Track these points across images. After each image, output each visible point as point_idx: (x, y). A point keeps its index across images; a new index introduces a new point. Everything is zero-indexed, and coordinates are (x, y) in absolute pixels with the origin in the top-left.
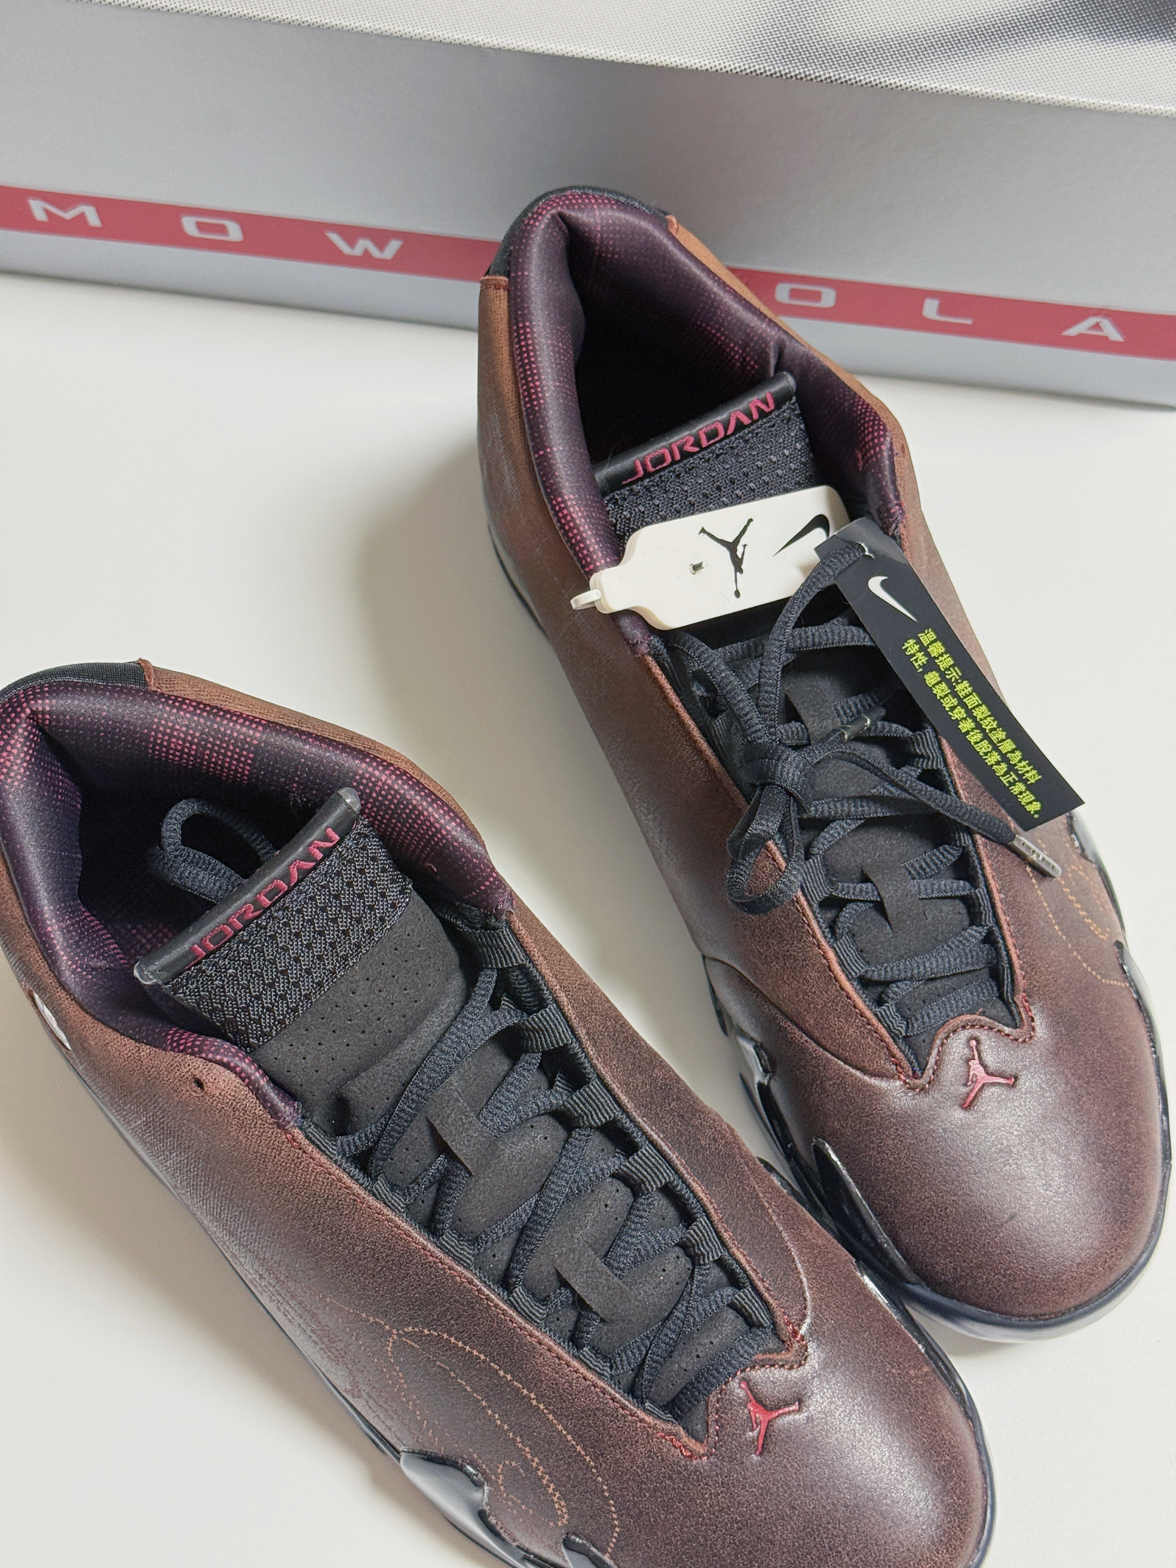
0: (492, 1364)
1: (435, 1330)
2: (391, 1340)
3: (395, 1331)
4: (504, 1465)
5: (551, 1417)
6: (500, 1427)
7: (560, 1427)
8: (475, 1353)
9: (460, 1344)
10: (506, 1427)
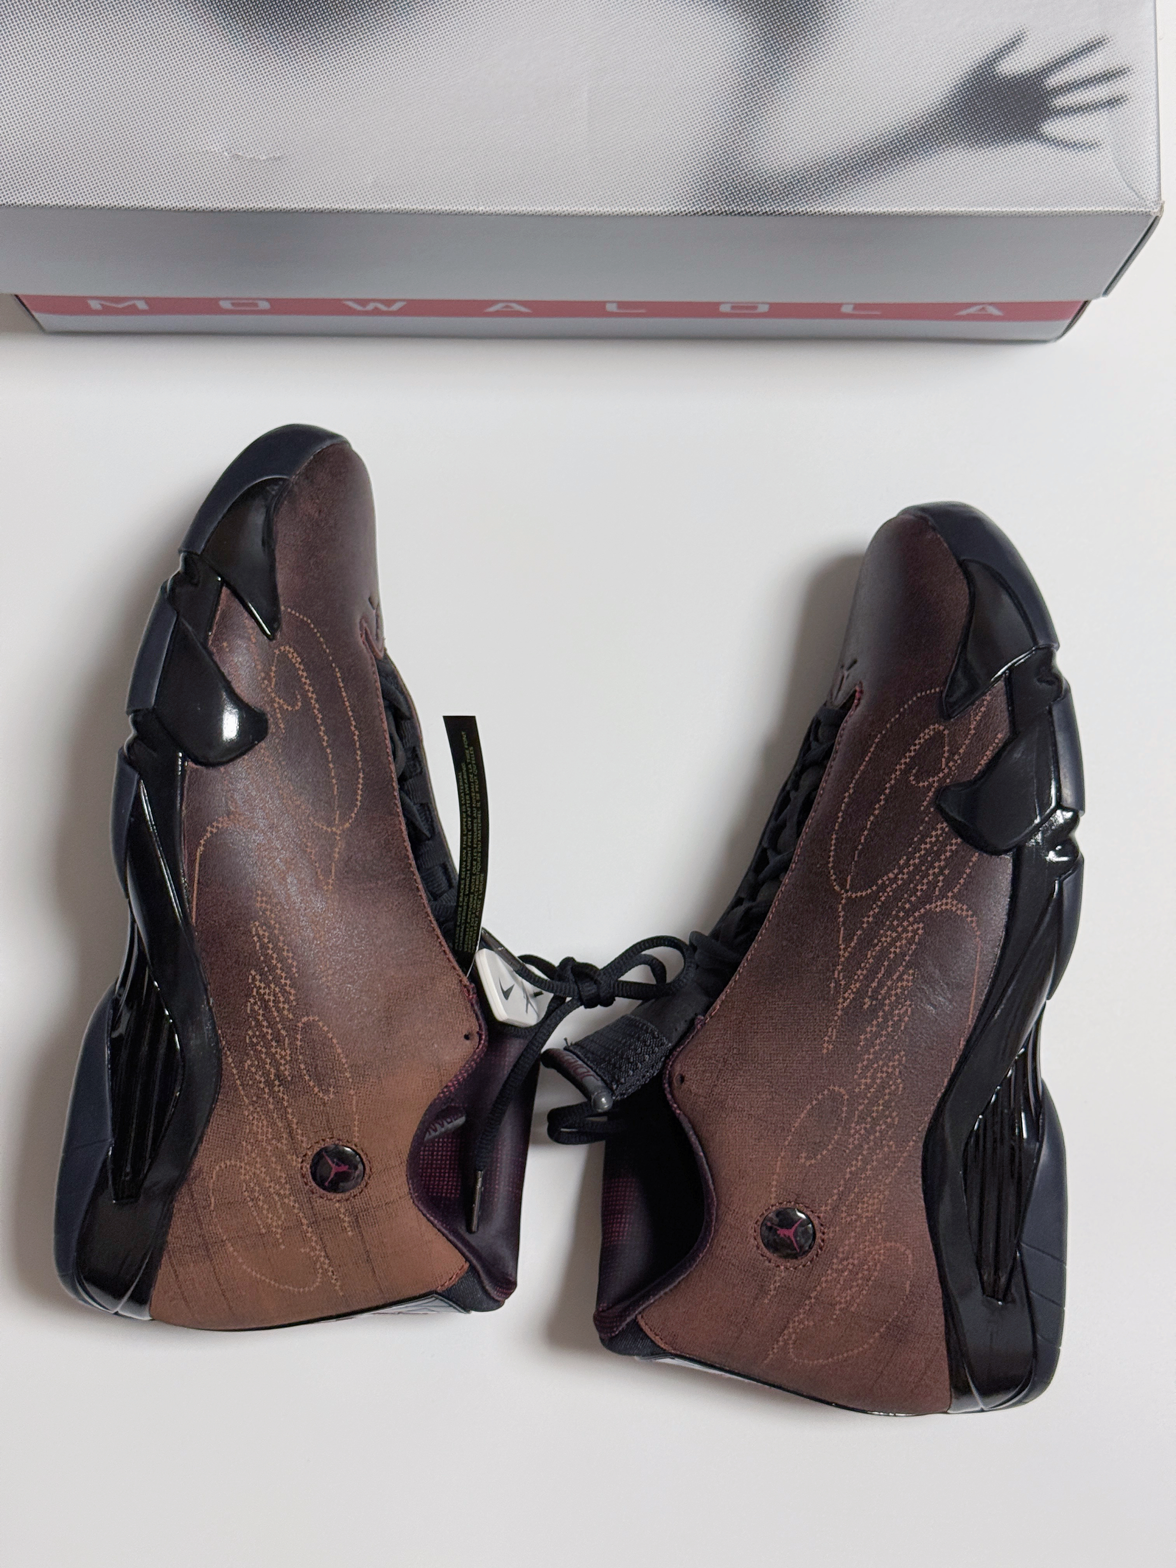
0: (836, 828)
1: (830, 873)
2: (854, 896)
3: (844, 896)
4: (918, 782)
5: (857, 777)
6: (886, 800)
7: (862, 768)
8: (833, 842)
9: (832, 854)
10: (882, 797)
